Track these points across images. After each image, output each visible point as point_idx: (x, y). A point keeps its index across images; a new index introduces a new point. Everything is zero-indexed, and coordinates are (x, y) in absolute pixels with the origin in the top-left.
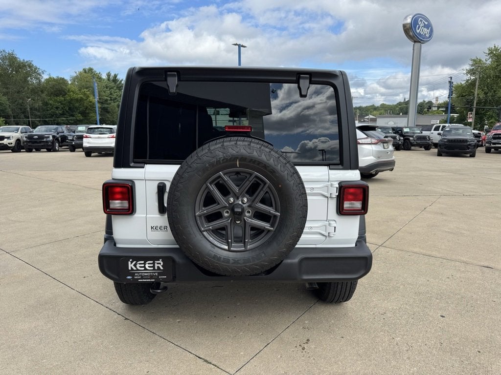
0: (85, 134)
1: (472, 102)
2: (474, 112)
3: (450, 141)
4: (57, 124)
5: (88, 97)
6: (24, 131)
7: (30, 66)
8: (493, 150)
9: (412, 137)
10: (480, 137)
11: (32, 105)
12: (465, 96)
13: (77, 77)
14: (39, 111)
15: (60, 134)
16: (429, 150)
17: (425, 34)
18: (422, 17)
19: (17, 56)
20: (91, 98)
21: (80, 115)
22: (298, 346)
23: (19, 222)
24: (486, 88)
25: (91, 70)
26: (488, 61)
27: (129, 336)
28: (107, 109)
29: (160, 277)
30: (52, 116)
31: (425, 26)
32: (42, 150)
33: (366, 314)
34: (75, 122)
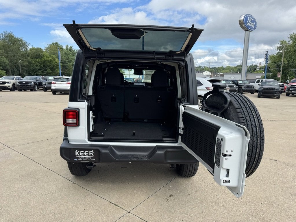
0: (53, 82)
1: (280, 65)
2: (281, 72)
3: (265, 89)
4: (37, 75)
5: (55, 59)
6: (17, 79)
7: (21, 41)
8: (290, 94)
9: (244, 86)
10: (283, 87)
11: (22, 63)
12: (276, 62)
13: (48, 48)
14: (26, 67)
15: (38, 81)
16: (253, 94)
17: (252, 26)
18: (250, 16)
19: (14, 35)
20: (57, 60)
21: (50, 70)
22: (165, 199)
23: (15, 131)
24: (288, 58)
25: (57, 43)
26: (290, 42)
27: (75, 192)
28: (66, 67)
29: (92, 160)
30: (33, 70)
31: (252, 21)
32: (27, 90)
33: (203, 183)
34: (47, 74)
